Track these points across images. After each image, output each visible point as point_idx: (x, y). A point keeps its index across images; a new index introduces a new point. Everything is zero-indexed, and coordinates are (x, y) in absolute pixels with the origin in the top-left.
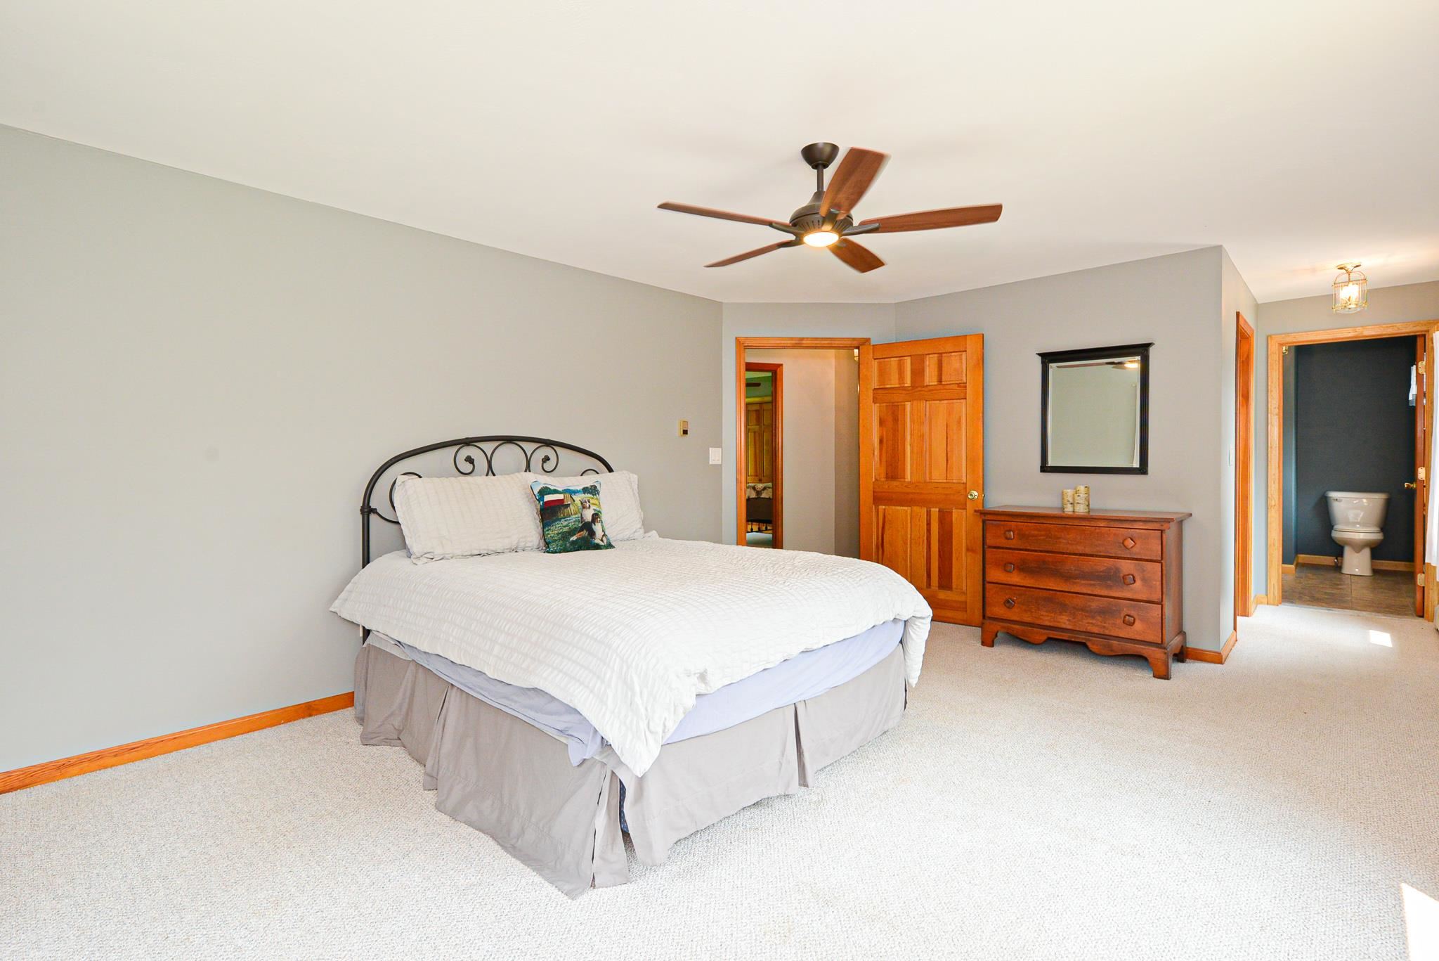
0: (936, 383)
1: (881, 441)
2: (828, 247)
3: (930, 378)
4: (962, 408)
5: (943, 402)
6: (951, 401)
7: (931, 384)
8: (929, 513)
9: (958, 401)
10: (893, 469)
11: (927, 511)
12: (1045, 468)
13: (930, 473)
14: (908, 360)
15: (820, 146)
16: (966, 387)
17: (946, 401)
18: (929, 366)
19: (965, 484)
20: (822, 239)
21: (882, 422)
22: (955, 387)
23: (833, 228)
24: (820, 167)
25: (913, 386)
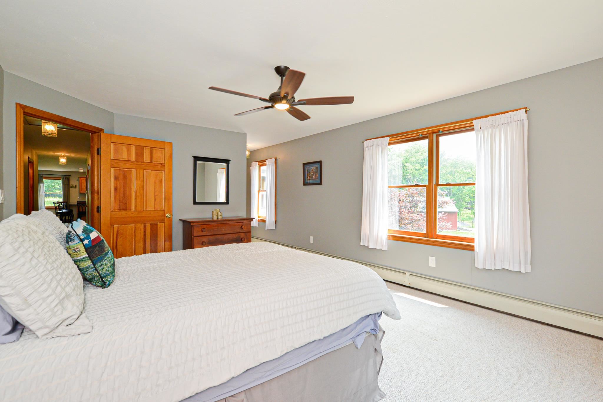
0: (149, 162)
1: (116, 189)
2: (286, 110)
3: (146, 158)
4: (163, 176)
5: (153, 171)
6: (157, 171)
7: (146, 161)
8: (145, 227)
9: (161, 172)
10: (124, 205)
11: (144, 225)
12: (195, 203)
13: (146, 206)
14: (133, 148)
15: (282, 67)
16: (165, 165)
17: (154, 171)
18: (145, 152)
19: (164, 210)
20: (282, 106)
21: (116, 178)
22: (160, 165)
23: (287, 102)
24: (282, 76)
25: (137, 160)
